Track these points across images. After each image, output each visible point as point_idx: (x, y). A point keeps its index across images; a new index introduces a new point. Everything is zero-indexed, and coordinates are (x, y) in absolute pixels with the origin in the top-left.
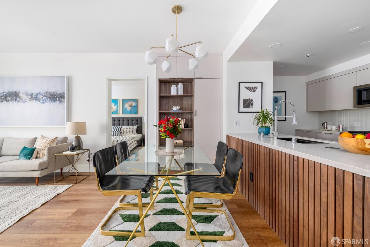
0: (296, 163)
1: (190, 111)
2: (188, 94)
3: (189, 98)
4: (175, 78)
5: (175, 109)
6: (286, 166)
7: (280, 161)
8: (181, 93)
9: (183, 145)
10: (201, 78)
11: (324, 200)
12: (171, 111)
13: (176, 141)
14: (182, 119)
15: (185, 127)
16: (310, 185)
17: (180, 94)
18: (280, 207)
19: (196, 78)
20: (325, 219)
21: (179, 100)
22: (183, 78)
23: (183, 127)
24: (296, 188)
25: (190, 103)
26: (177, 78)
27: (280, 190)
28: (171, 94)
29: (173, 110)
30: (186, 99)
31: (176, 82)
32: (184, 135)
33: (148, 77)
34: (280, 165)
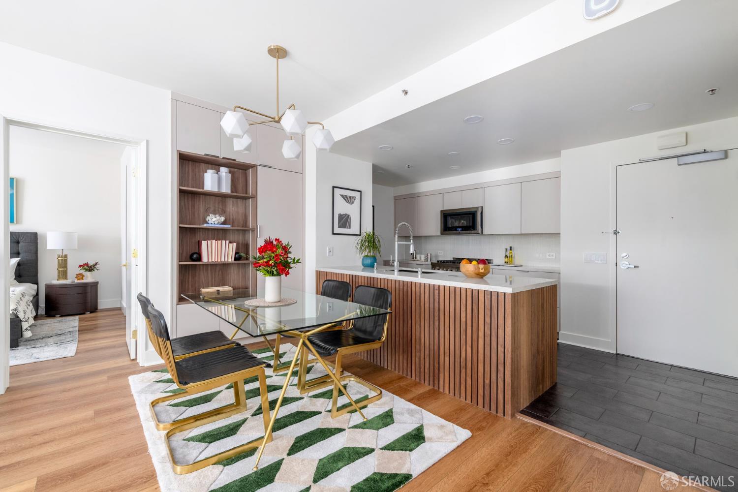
0: (436, 292)
1: (242, 227)
2: (236, 193)
3: (239, 200)
4: (218, 157)
5: (214, 220)
6: (426, 297)
7: (418, 294)
8: (226, 189)
9: (232, 295)
10: (270, 167)
11: (463, 319)
12: (205, 225)
13: (218, 289)
14: (230, 243)
15: (236, 259)
16: (451, 310)
17: (224, 191)
18: (418, 346)
19: (261, 165)
20: (464, 337)
21: (219, 203)
22: (235, 160)
23: (233, 260)
24: (436, 318)
25: (241, 210)
26: (224, 158)
27: (418, 327)
28: (205, 189)
29: (207, 223)
30: (233, 202)
31: (214, 163)
32: (229, 276)
33: (147, 141)
34: (418, 298)
